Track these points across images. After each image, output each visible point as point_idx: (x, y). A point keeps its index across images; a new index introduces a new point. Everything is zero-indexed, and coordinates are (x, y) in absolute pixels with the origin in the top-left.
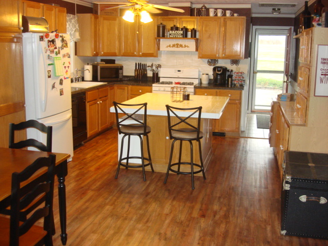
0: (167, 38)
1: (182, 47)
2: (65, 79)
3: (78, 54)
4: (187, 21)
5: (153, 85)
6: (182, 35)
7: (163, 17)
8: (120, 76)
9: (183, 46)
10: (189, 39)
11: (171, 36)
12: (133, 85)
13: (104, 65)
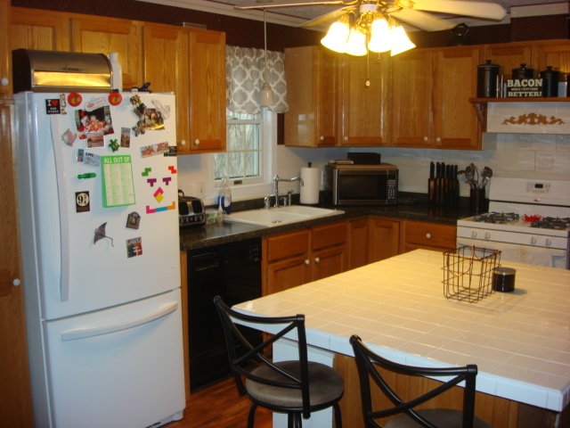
0: (501, 100)
1: (545, 123)
2: (149, 211)
3: (286, 140)
4: (559, 53)
5: (460, 222)
6: (540, 89)
7: (494, 45)
8: (391, 194)
9: (549, 120)
10: (562, 100)
11: (510, 94)
12: (411, 218)
13: (349, 166)
